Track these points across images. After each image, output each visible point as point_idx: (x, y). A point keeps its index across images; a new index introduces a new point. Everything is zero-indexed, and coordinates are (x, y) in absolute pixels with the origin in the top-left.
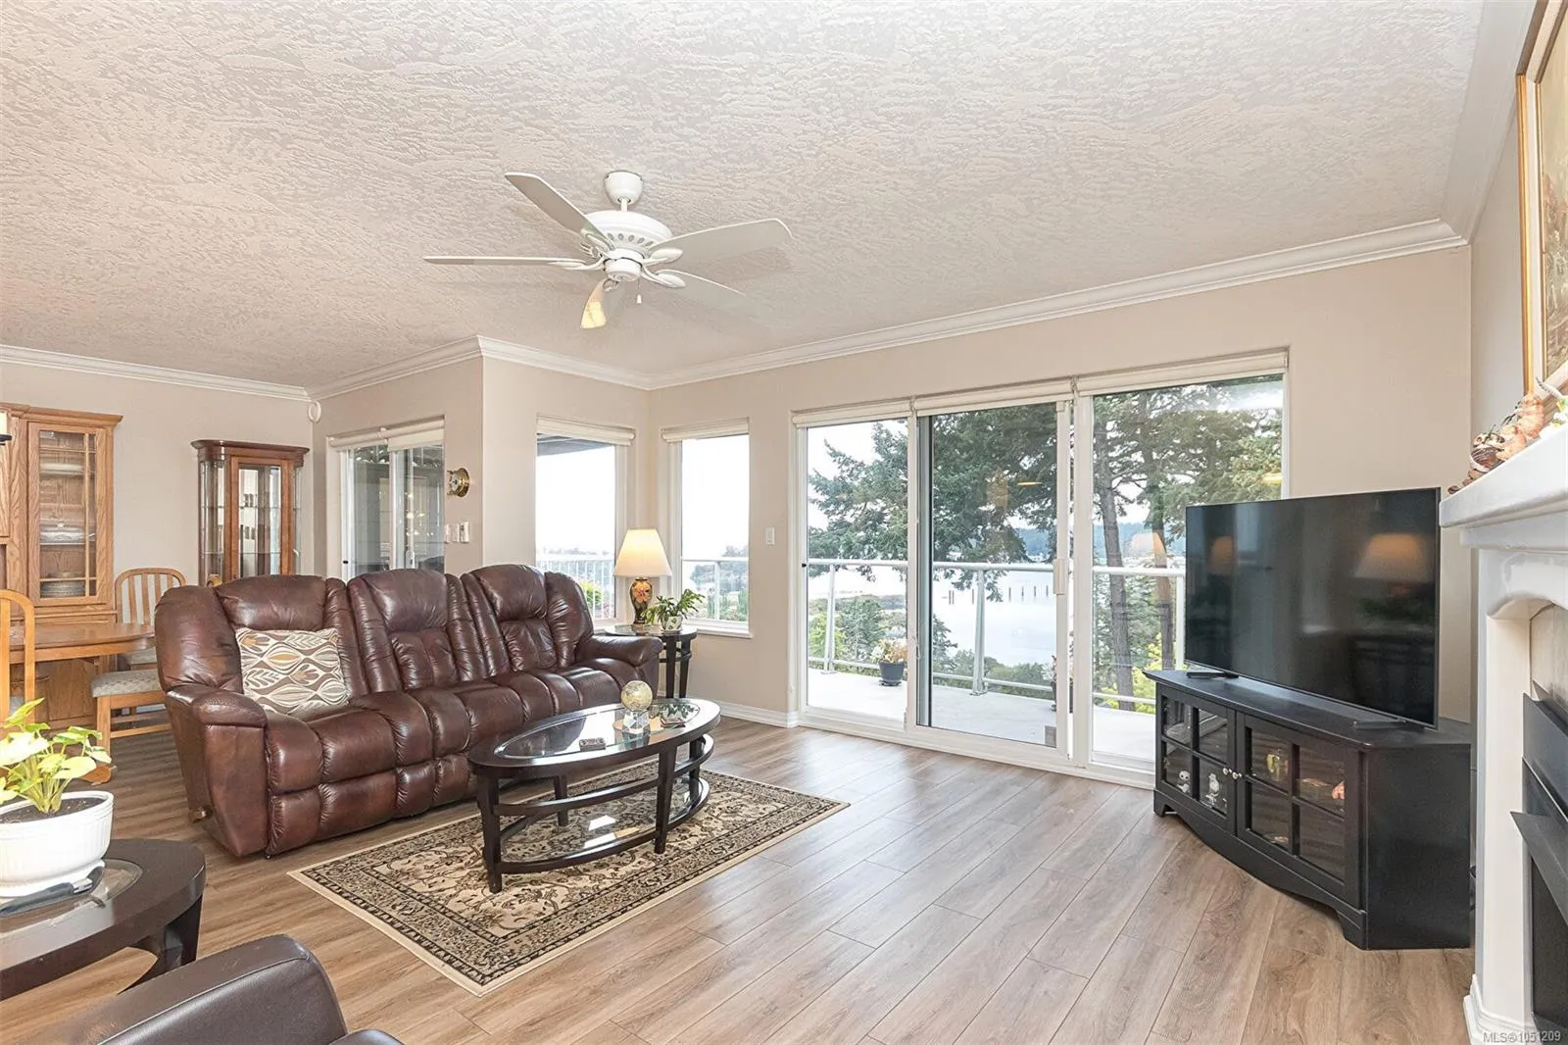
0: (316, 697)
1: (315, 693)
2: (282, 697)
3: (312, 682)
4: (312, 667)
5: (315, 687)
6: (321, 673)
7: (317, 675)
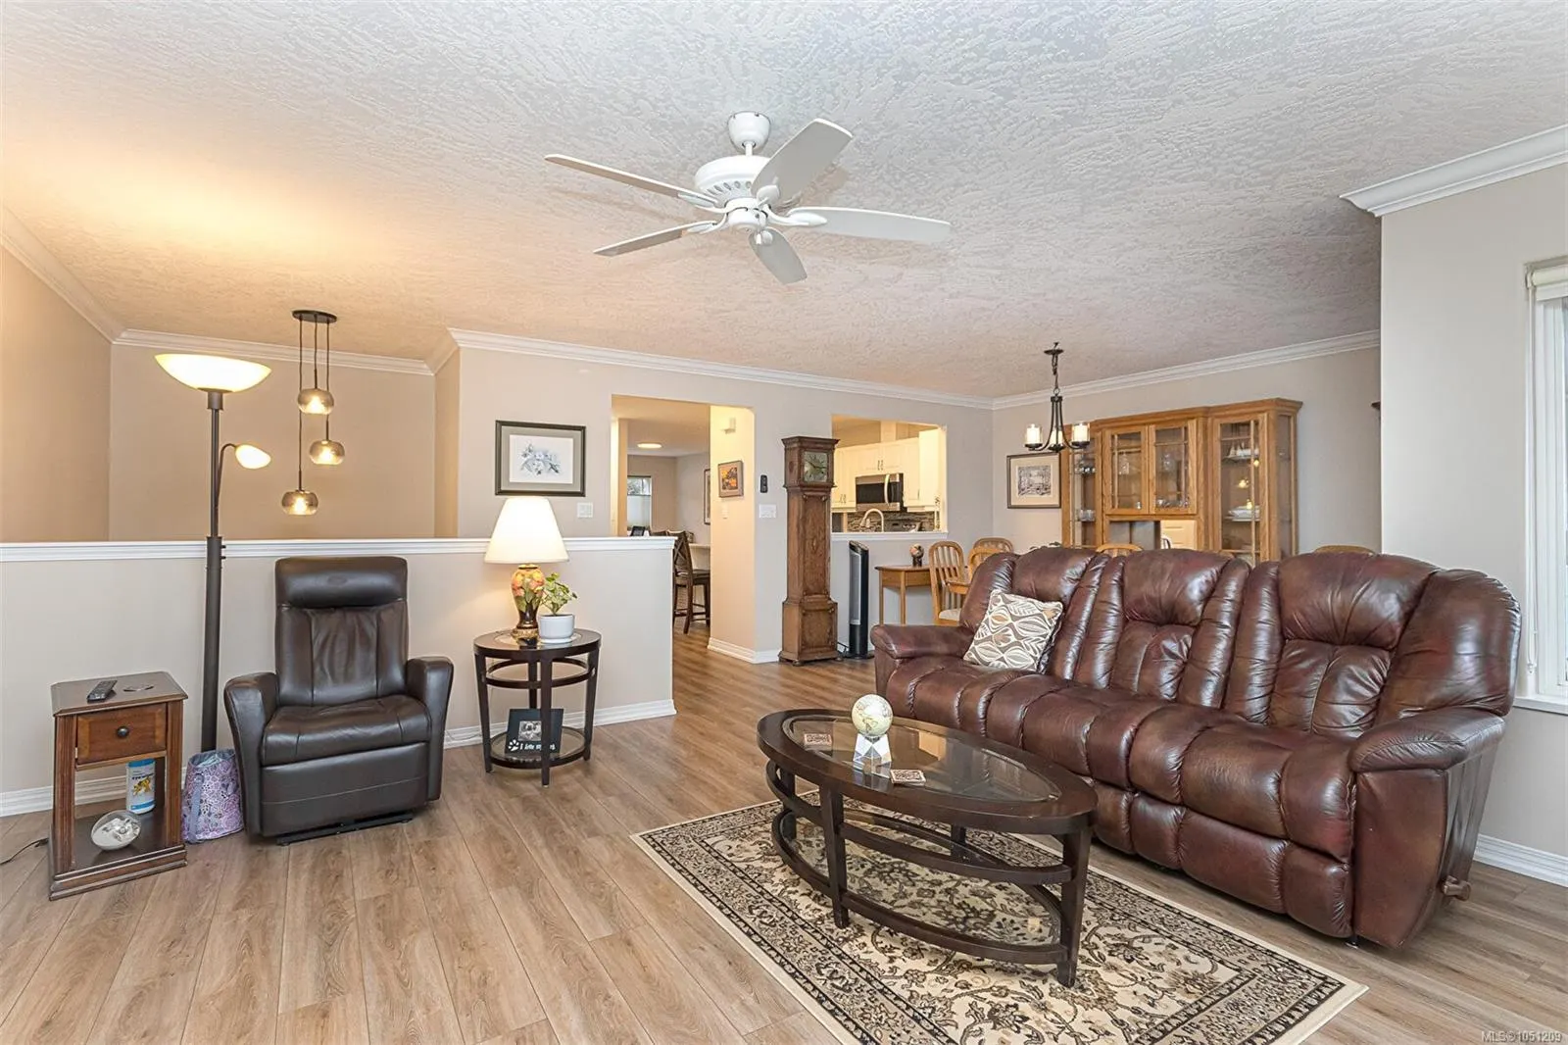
0: (1002, 659)
1: (1002, 655)
2: (983, 651)
3: (1003, 645)
4: (1010, 632)
5: (1003, 650)
6: (1013, 639)
7: (1009, 640)
